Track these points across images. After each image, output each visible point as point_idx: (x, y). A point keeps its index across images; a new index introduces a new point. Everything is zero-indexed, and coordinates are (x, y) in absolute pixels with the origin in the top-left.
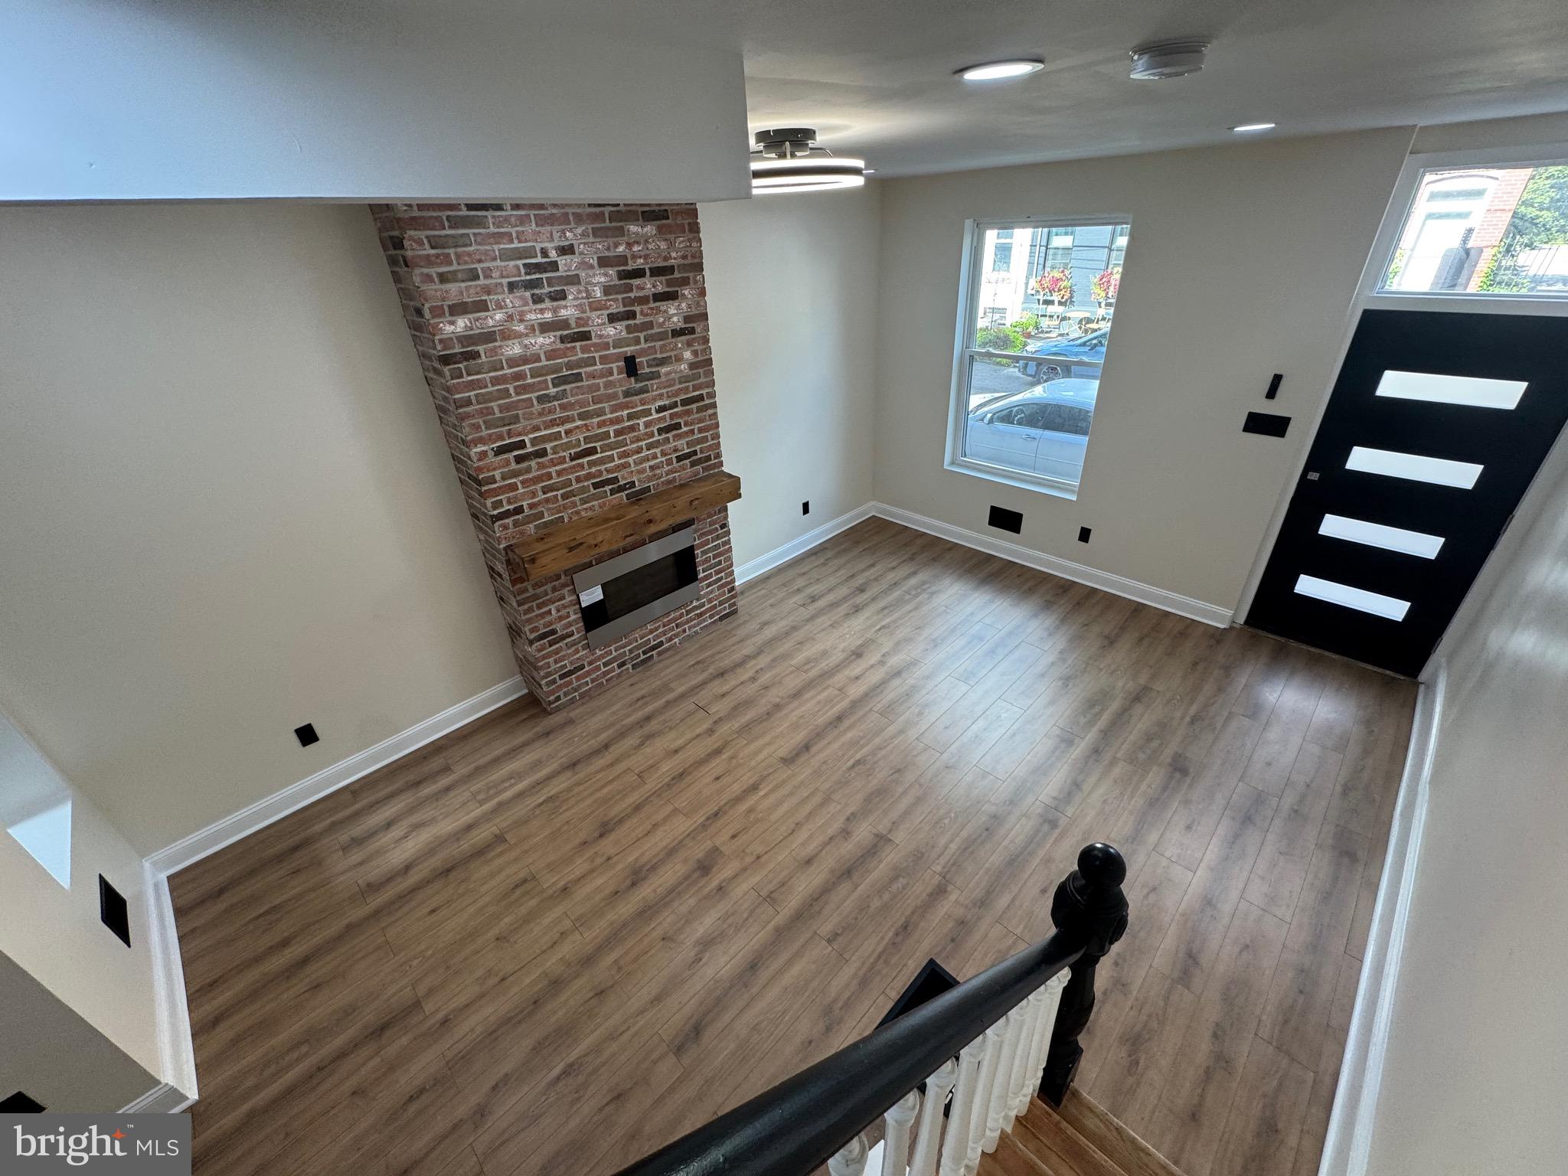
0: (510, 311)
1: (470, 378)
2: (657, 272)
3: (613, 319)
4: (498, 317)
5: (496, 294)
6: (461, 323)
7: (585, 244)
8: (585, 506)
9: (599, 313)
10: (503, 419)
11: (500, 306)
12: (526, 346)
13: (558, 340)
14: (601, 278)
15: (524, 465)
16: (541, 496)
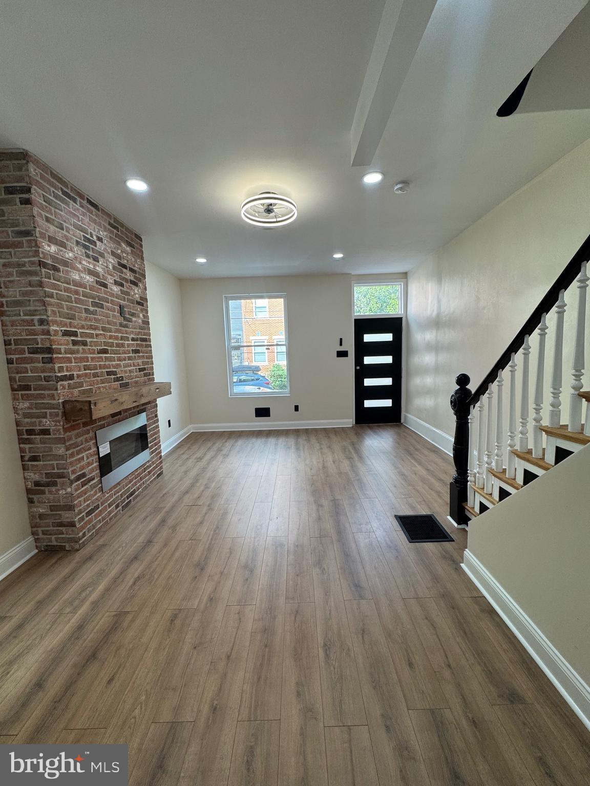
0: (76, 255)
1: (54, 282)
2: (132, 270)
3: (116, 283)
4: (71, 255)
5: (70, 242)
6: (53, 249)
7: (107, 241)
8: (103, 385)
9: (112, 277)
10: (68, 314)
11: (72, 250)
12: (81, 277)
13: (95, 282)
14: (112, 261)
15: (76, 347)
16: (83, 372)
